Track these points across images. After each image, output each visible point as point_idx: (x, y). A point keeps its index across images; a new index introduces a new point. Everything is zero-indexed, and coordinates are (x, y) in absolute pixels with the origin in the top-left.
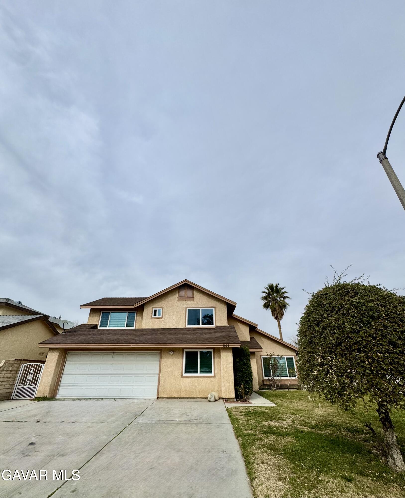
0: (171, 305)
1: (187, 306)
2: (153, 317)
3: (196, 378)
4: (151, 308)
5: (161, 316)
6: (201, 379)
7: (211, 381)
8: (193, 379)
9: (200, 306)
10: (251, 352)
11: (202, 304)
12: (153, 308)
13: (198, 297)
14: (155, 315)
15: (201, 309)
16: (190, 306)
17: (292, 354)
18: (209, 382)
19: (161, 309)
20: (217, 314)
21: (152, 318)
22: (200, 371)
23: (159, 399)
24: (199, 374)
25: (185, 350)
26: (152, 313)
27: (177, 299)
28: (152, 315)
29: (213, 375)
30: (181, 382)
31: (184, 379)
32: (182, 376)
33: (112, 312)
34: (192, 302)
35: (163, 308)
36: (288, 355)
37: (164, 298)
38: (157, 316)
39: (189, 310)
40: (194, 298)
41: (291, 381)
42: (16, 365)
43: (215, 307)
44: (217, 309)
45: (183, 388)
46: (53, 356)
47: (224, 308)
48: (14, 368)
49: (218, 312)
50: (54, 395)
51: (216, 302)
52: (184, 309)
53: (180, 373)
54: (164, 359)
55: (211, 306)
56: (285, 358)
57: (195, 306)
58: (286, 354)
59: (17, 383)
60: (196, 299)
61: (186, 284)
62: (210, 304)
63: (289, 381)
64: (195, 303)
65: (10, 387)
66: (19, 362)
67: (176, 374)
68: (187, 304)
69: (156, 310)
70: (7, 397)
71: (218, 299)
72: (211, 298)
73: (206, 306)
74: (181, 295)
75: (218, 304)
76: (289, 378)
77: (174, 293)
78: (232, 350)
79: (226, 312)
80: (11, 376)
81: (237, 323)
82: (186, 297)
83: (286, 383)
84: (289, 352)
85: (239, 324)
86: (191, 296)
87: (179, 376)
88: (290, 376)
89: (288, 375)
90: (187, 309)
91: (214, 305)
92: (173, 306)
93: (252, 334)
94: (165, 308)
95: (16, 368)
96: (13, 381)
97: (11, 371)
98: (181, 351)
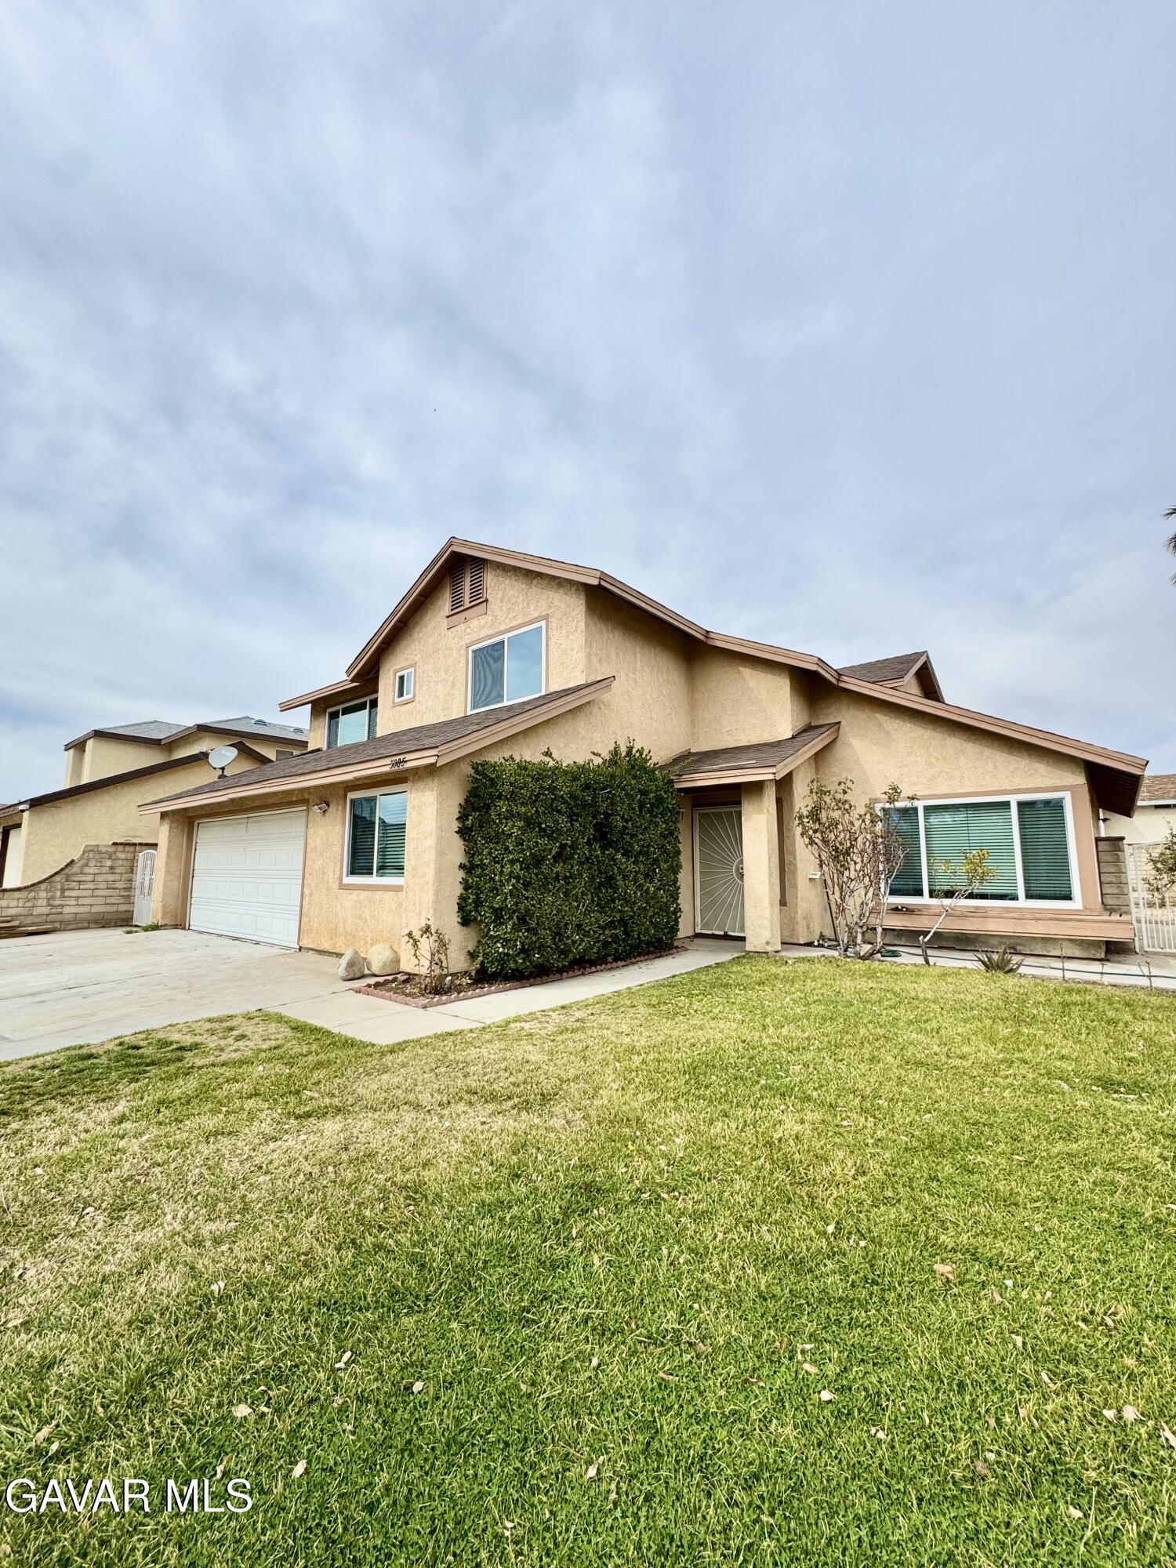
0: (431, 649)
1: (468, 642)
2: (397, 700)
4: (391, 673)
5: (411, 696)
6: (379, 895)
8: (364, 895)
9: (503, 628)
11: (510, 616)
12: (395, 672)
13: (500, 594)
14: (401, 694)
15: (505, 637)
16: (475, 637)
17: (1061, 784)
18: (394, 907)
19: (412, 670)
20: (552, 642)
21: (396, 705)
22: (378, 867)
23: (302, 953)
24: (374, 880)
25: (350, 795)
26: (394, 692)
27: (445, 623)
28: (393, 697)
29: (405, 884)
30: (339, 906)
31: (346, 894)
32: (343, 887)
34: (483, 620)
35: (415, 665)
36: (1031, 786)
37: (418, 629)
38: (406, 697)
39: (476, 652)
40: (486, 601)
41: (1038, 916)
42: (122, 856)
43: (546, 618)
44: (554, 622)
45: (341, 925)
46: (163, 834)
47: (574, 613)
48: (120, 862)
49: (554, 633)
50: (179, 922)
51: (551, 594)
52: (463, 652)
53: (338, 873)
54: (311, 831)
55: (536, 615)
56: (1006, 805)
57: (492, 632)
58: (1019, 782)
59: (137, 892)
60: (494, 604)
61: (453, 553)
62: (532, 608)
63: (1021, 916)
64: (490, 618)
65: (122, 901)
66: (131, 849)
67: (331, 875)
68: (469, 631)
69: (402, 678)
70: (123, 920)
71: (554, 578)
72: (535, 582)
73: (520, 621)
74: (456, 604)
75: (556, 602)
76: (1023, 902)
77: (440, 602)
78: (436, 782)
79: (583, 624)
80: (117, 877)
81: (741, 668)
82: (467, 605)
83: (992, 926)
84: (1036, 771)
85: (747, 672)
86: (479, 599)
87: (335, 886)
88: (1029, 896)
89: (1021, 892)
90: (471, 649)
91: (543, 610)
92: (438, 649)
93: (833, 709)
94: (420, 664)
95: (125, 863)
96: (129, 889)
97: (112, 868)
98: (341, 801)
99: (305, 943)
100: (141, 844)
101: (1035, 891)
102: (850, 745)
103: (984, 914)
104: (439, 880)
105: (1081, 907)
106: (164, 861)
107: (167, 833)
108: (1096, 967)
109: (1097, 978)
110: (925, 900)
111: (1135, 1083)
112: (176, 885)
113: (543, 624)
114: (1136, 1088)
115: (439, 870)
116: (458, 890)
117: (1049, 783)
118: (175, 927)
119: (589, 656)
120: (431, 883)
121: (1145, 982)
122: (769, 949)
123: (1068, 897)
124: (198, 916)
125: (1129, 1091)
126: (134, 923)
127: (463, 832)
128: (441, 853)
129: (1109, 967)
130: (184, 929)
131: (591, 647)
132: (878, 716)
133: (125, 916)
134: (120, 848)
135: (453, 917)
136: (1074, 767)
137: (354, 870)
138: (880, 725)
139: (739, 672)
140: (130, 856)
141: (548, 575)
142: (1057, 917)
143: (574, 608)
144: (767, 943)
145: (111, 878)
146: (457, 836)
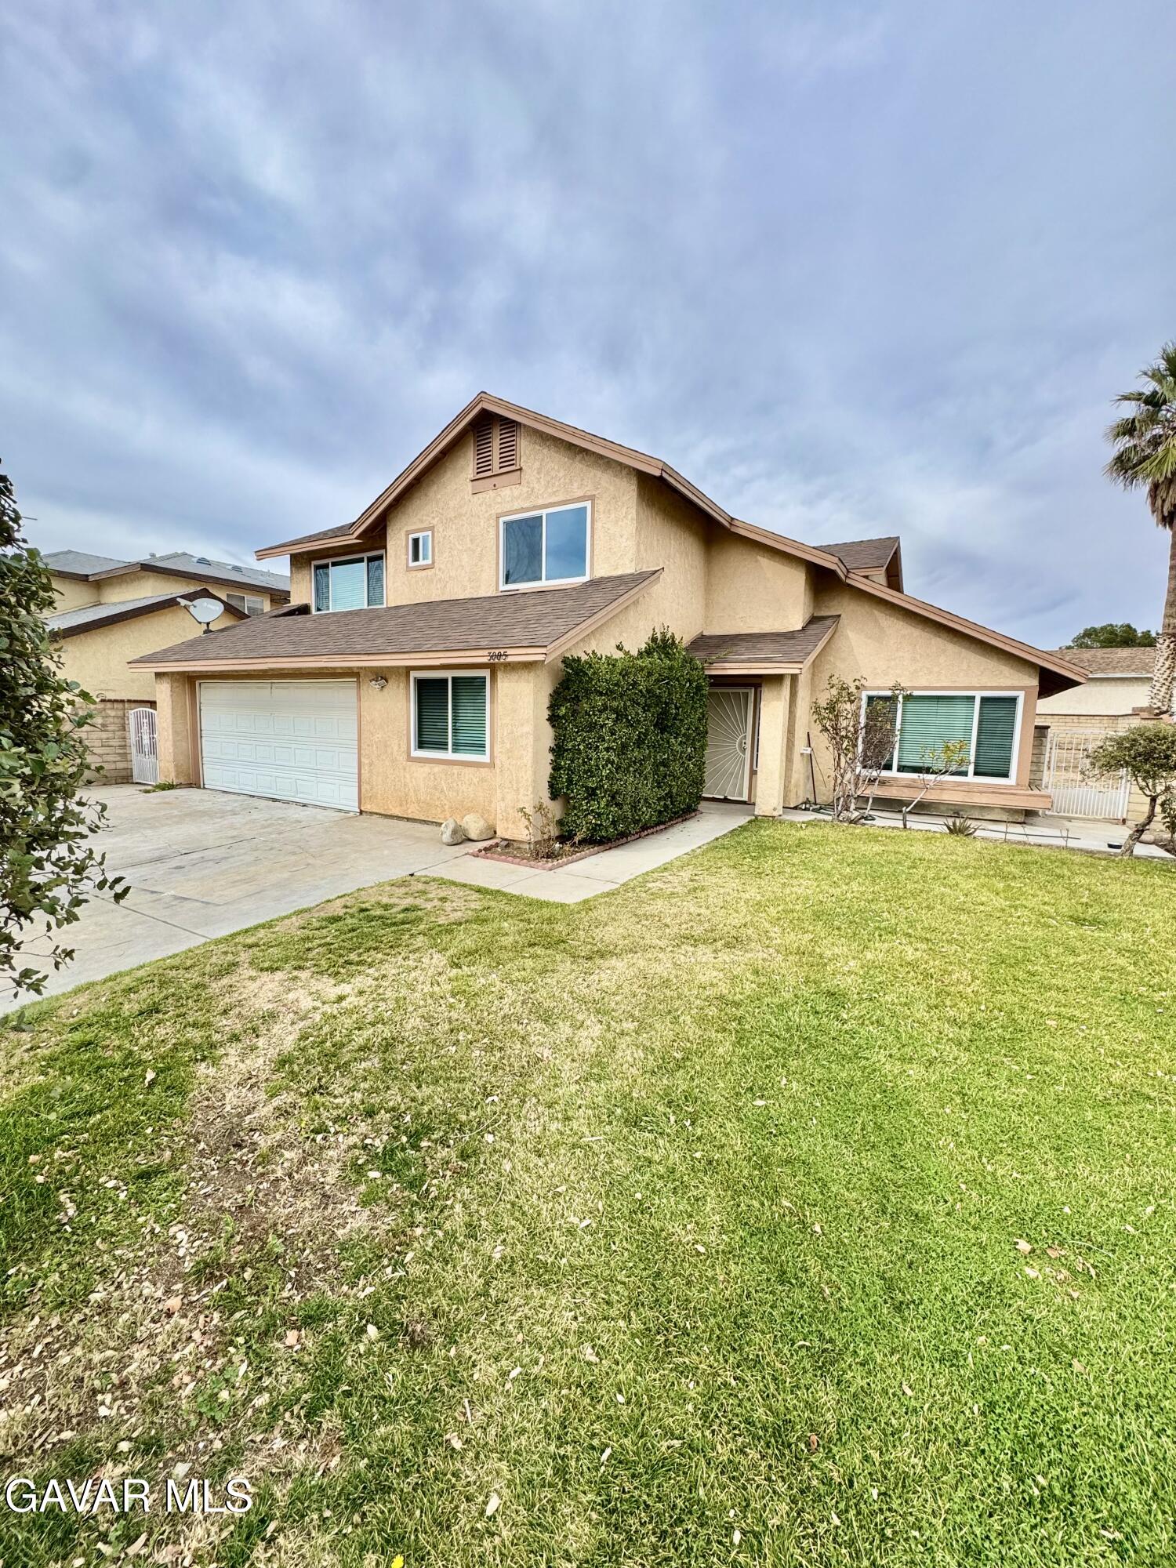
0: (452, 515)
1: (499, 511)
2: (412, 564)
3: (442, 767)
4: (403, 533)
5: (429, 561)
6: (456, 769)
7: (483, 780)
8: (437, 768)
9: (540, 502)
10: (711, 677)
11: (550, 490)
12: (408, 534)
13: (537, 465)
14: (416, 558)
15: (544, 512)
16: (507, 507)
17: (1016, 683)
18: (475, 781)
19: (429, 533)
20: (598, 525)
21: (409, 569)
22: (455, 744)
23: (364, 816)
24: (449, 755)
25: (414, 674)
26: (407, 554)
27: (469, 486)
28: (407, 560)
29: (488, 761)
30: (408, 776)
31: (414, 766)
32: (410, 759)
33: (334, 564)
34: (516, 491)
35: (432, 529)
36: (995, 684)
37: (435, 488)
38: (421, 562)
39: (508, 525)
40: (521, 469)
41: (983, 790)
42: (112, 713)
43: (592, 498)
44: (601, 506)
45: (412, 793)
46: (163, 693)
47: (625, 498)
48: (111, 720)
49: (601, 516)
50: (194, 781)
51: (599, 474)
52: (493, 522)
53: (404, 747)
54: (365, 704)
55: (580, 493)
56: (972, 698)
57: (527, 505)
58: (986, 681)
59: (134, 750)
60: (529, 474)
61: (484, 411)
62: (575, 485)
63: (970, 789)
64: (525, 489)
65: (118, 758)
66: (120, 706)
67: (396, 748)
68: (499, 500)
69: (416, 541)
70: (123, 778)
71: (602, 457)
72: (578, 458)
73: (561, 498)
74: (483, 467)
75: (604, 484)
76: (971, 778)
77: (462, 462)
78: (532, 674)
79: (634, 511)
80: (111, 735)
81: (759, 558)
82: (497, 471)
83: (948, 797)
84: (1001, 672)
85: (765, 562)
86: (511, 466)
87: (402, 758)
88: (976, 773)
89: (971, 769)
90: (502, 520)
91: (589, 490)
92: (460, 515)
93: (835, 602)
94: (440, 528)
95: (116, 720)
96: (124, 747)
97: (103, 725)
98: (403, 679)
99: (366, 807)
100: (129, 701)
101: (982, 769)
102: (847, 638)
103: (941, 787)
104: (536, 761)
105: (1014, 783)
106: (169, 720)
107: (169, 693)
108: (1018, 829)
109: (1023, 838)
110: (894, 773)
111: (1094, 920)
112: (186, 745)
113: (588, 504)
114: (1094, 922)
115: (536, 754)
116: (548, 770)
117: (1009, 683)
118: (190, 785)
119: (638, 544)
120: (529, 765)
121: (1061, 842)
122: (775, 814)
123: (1006, 775)
124: (211, 775)
125: (1091, 924)
126: (135, 780)
127: (553, 719)
128: (537, 739)
129: (1028, 830)
130: (199, 787)
131: (640, 535)
132: (876, 612)
133: (124, 773)
134: (109, 705)
135: (545, 793)
136: (1032, 671)
137: (421, 745)
138: (876, 621)
139: (757, 561)
140: (120, 713)
141: (594, 453)
142: (996, 791)
143: (627, 492)
144: (775, 809)
145: (104, 735)
146: (548, 723)
